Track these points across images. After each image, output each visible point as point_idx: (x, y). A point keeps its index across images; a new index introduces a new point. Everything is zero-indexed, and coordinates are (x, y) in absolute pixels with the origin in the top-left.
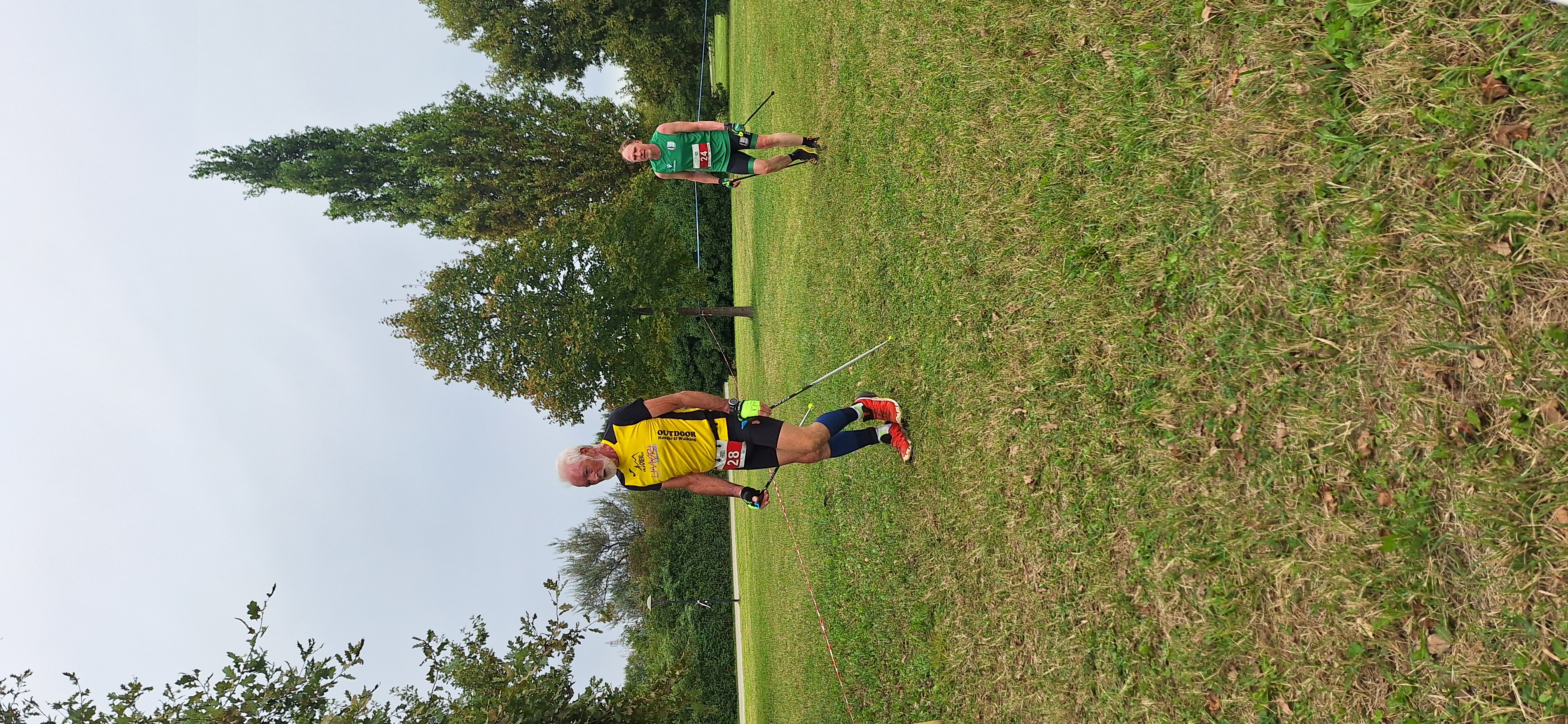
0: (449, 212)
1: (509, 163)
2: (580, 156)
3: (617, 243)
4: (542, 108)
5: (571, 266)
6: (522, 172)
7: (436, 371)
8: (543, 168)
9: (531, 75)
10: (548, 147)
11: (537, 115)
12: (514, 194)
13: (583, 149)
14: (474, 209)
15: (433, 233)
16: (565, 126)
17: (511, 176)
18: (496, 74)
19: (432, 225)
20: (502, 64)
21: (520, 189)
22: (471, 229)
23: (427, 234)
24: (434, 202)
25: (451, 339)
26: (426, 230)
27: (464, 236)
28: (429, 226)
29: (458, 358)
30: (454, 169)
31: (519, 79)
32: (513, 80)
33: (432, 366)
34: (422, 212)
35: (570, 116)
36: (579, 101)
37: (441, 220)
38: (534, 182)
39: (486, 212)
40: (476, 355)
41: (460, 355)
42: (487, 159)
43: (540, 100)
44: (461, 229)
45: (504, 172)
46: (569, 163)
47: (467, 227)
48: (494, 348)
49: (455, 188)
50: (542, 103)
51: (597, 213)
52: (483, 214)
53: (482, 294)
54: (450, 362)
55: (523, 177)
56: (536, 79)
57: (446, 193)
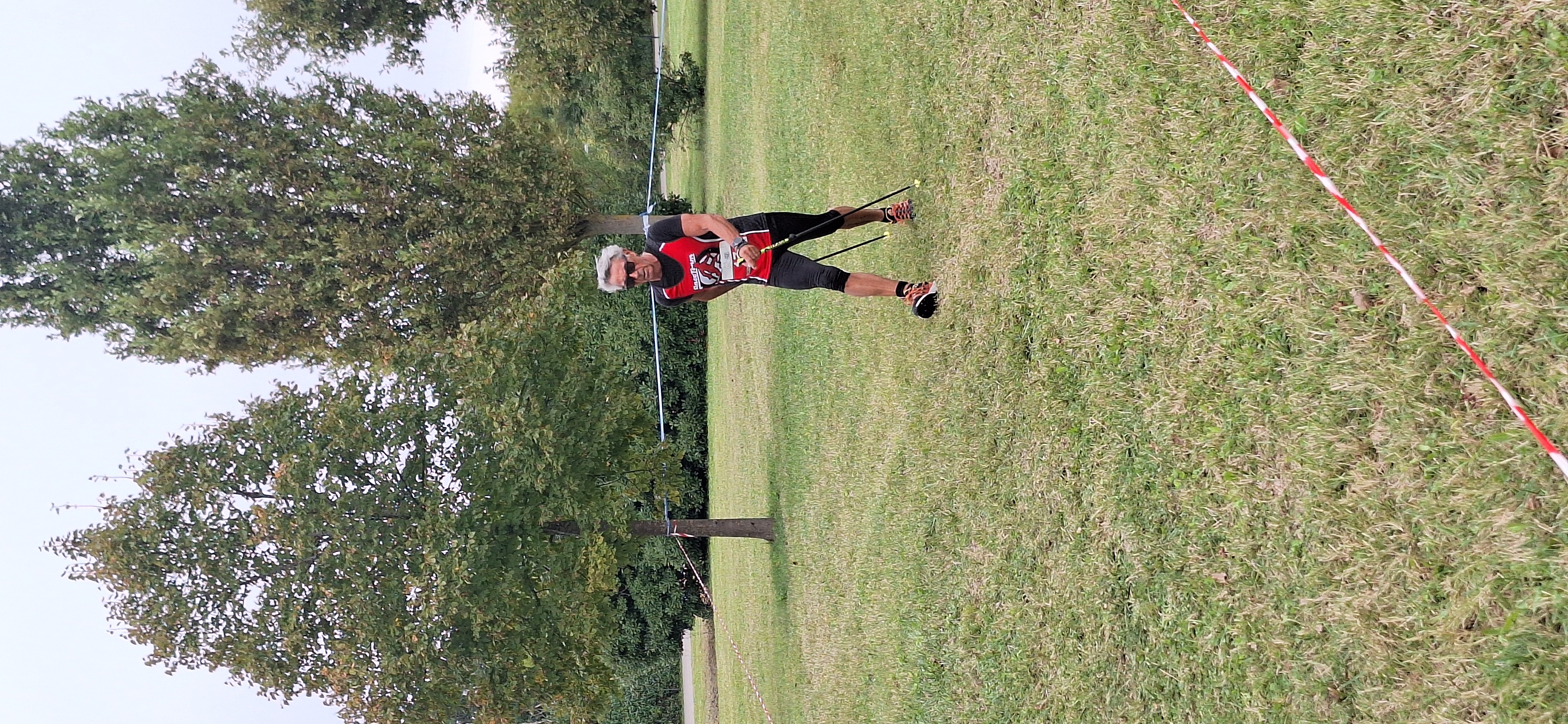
0: (164, 311)
1: (287, 219)
2: (426, 204)
3: (516, 401)
4: (351, 112)
5: (421, 440)
6: (312, 236)
7: (149, 648)
8: (355, 228)
9: (321, 36)
10: (365, 188)
11: (345, 125)
12: (294, 278)
13: (431, 191)
14: (214, 306)
15: (129, 350)
16: (398, 149)
17: (288, 245)
18: (252, 34)
19: (130, 334)
20: (264, 13)
21: (306, 269)
22: (207, 344)
23: (118, 352)
24: (133, 292)
25: (179, 582)
26: (116, 344)
27: (192, 357)
28: (122, 335)
29: (196, 623)
30: (180, 229)
31: (297, 45)
32: (285, 44)
33: (139, 637)
34: (112, 310)
35: (407, 128)
36: (426, 101)
37: (148, 325)
38: (333, 255)
39: (238, 312)
40: (229, 612)
41: (198, 617)
42: (246, 210)
43: (350, 98)
44: (187, 345)
45: (277, 238)
46: (403, 218)
47: (200, 341)
48: (266, 602)
49: (180, 266)
50: (354, 103)
51: (479, 342)
52: (232, 317)
53: (245, 494)
54: (179, 630)
55: (312, 247)
56: (332, 45)
57: (161, 276)
